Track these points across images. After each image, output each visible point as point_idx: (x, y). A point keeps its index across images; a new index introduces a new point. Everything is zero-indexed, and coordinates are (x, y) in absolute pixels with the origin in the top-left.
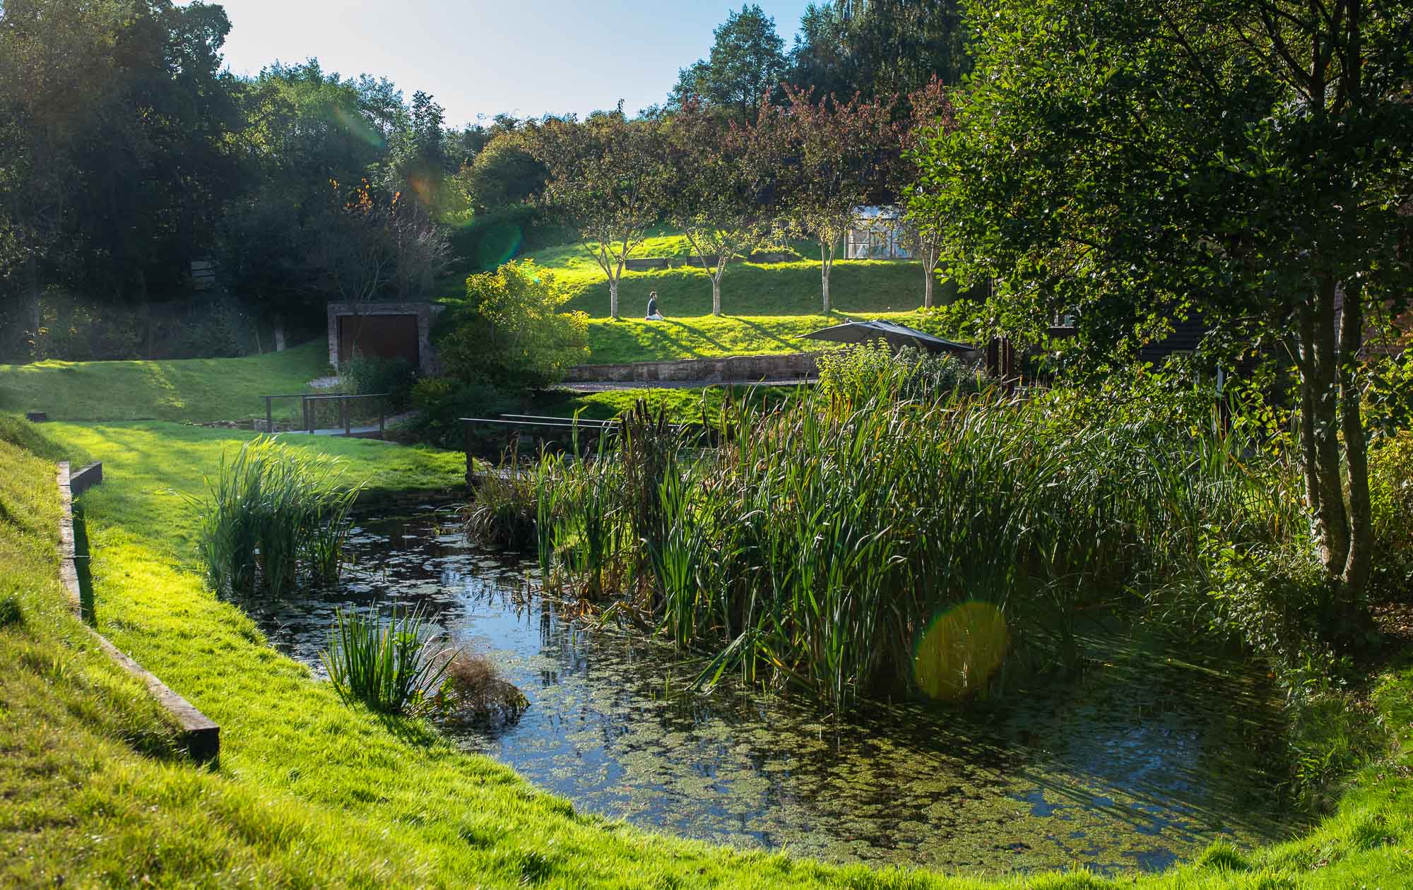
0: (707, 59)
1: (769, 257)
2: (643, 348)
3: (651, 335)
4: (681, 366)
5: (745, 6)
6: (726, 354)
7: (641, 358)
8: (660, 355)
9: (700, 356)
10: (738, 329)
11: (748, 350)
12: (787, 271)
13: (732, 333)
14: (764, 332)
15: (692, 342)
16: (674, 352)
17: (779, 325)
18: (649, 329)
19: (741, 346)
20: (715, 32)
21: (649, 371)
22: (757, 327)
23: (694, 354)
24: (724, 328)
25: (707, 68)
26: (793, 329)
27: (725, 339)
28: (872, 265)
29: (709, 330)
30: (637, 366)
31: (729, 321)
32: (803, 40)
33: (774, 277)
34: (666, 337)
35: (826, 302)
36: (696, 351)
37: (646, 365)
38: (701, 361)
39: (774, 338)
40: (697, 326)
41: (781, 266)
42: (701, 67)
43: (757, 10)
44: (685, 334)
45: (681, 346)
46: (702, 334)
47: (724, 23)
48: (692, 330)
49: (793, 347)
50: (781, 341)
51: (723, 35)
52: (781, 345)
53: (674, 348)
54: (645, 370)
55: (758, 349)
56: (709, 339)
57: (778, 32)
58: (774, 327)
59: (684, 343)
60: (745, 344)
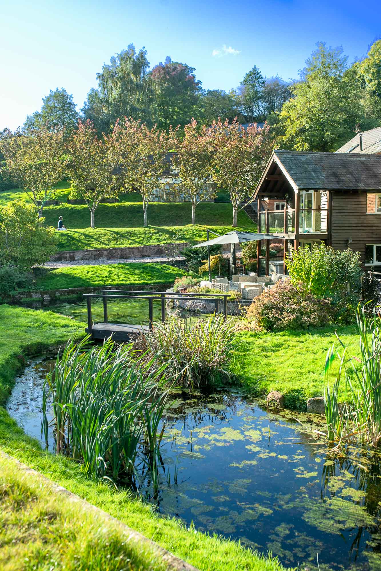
0: (40, 111)
1: (108, 200)
2: (64, 244)
3: (65, 237)
4: (86, 253)
5: (57, 88)
6: (107, 247)
7: (65, 249)
8: (74, 247)
9: (95, 248)
10: (108, 234)
11: (117, 245)
12: (120, 207)
13: (106, 237)
14: (122, 236)
15: (88, 241)
16: (80, 246)
17: (128, 232)
18: (63, 235)
19: (113, 243)
20: (43, 99)
21: (70, 255)
22: (117, 233)
23: (91, 247)
24: (101, 234)
25: (39, 115)
26: (135, 234)
27: (104, 239)
28: (159, 204)
29: (94, 235)
30: (63, 253)
31: (102, 231)
32: (88, 104)
33: (114, 210)
34: (74, 239)
35: (145, 221)
36: (92, 245)
37: (68, 253)
38: (96, 250)
39: (128, 238)
40: (87, 233)
41: (116, 204)
42: (37, 115)
43: (64, 90)
44: (83, 237)
45: (83, 243)
46: (91, 237)
47: (47, 95)
48: (86, 235)
49: (139, 243)
50: (133, 240)
51: (47, 100)
52: (132, 242)
53: (80, 244)
54: (68, 255)
55: (122, 244)
56: (96, 240)
57: (74, 101)
58: (125, 233)
59: (84, 241)
60: (115, 242)
